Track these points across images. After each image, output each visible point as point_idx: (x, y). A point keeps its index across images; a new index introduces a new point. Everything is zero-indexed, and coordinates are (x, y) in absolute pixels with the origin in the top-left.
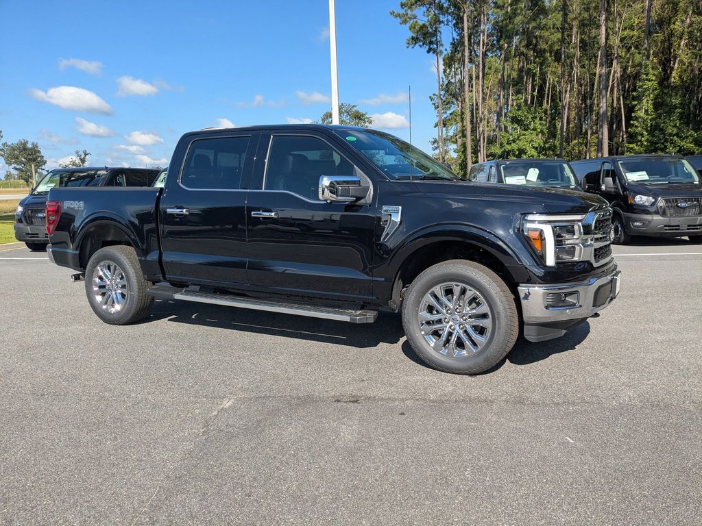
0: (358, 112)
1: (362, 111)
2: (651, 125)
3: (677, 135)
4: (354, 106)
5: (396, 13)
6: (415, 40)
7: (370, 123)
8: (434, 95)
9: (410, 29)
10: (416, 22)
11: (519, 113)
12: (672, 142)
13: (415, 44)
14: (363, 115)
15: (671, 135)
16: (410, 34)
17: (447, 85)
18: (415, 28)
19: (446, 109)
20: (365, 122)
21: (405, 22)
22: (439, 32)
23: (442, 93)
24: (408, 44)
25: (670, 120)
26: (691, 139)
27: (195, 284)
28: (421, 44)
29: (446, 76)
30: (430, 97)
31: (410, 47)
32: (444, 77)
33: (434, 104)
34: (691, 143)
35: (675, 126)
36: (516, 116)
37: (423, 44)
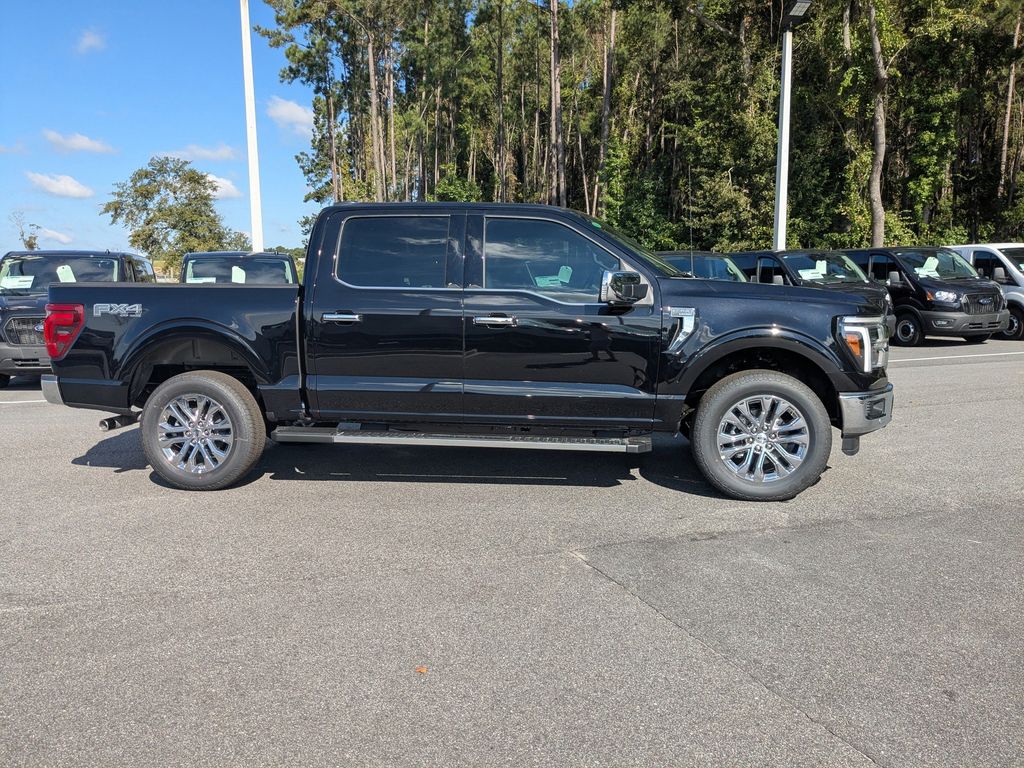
0: (193, 172)
1: (199, 171)
2: (622, 213)
3: (652, 227)
4: (186, 162)
5: (263, 29)
6: (294, 73)
7: (215, 189)
8: (302, 154)
9: (288, 57)
10: (296, 47)
11: (452, 188)
12: (647, 236)
13: (295, 77)
14: (203, 177)
15: (645, 226)
16: (286, 63)
17: (320, 140)
18: (294, 55)
19: (320, 175)
20: (205, 188)
21: (277, 44)
22: (332, 65)
23: (315, 152)
24: (283, 77)
25: (643, 207)
26: (668, 233)
27: (353, 421)
28: (304, 79)
29: (318, 128)
30: (297, 157)
31: (286, 81)
32: (316, 129)
33: (303, 167)
34: (669, 237)
35: (649, 216)
36: (447, 194)
37: (308, 80)
